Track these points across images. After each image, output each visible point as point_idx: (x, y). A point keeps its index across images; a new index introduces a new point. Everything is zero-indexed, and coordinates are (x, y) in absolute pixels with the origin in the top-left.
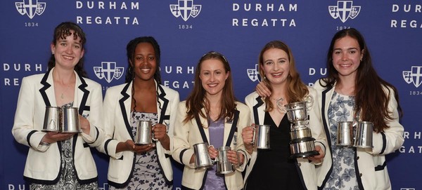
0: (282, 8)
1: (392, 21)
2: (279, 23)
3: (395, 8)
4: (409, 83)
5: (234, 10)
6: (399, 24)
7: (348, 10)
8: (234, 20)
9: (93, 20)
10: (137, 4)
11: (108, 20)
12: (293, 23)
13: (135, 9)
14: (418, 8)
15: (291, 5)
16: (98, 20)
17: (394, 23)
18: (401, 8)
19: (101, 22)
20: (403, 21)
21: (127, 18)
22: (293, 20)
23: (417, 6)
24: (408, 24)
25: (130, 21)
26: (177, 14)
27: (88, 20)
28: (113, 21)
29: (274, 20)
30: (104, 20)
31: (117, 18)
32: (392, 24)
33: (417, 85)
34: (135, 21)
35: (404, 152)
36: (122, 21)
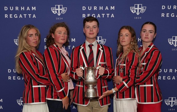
0: (107, 8)
1: (162, 14)
2: (106, 16)
3: (163, 7)
4: (171, 44)
5: (83, 9)
6: (165, 15)
7: (140, 9)
8: (83, 15)
9: (13, 16)
10: (35, 7)
11: (21, 16)
12: (113, 16)
13: (34, 10)
14: (175, 7)
15: (111, 7)
16: (16, 16)
17: (163, 15)
18: (166, 7)
19: (17, 17)
20: (167, 14)
21: (30, 15)
22: (113, 14)
23: (174, 6)
24: (170, 15)
25: (32, 16)
26: (55, 12)
27: (10, 16)
28: (23, 16)
29: (103, 15)
30: (18, 16)
31: (25, 15)
32: (162, 15)
33: (175, 46)
34: (34, 16)
35: (170, 79)
36: (27, 16)
